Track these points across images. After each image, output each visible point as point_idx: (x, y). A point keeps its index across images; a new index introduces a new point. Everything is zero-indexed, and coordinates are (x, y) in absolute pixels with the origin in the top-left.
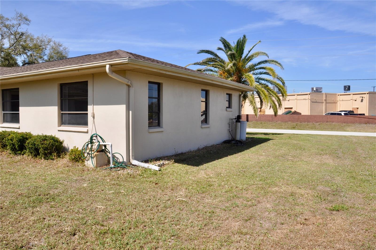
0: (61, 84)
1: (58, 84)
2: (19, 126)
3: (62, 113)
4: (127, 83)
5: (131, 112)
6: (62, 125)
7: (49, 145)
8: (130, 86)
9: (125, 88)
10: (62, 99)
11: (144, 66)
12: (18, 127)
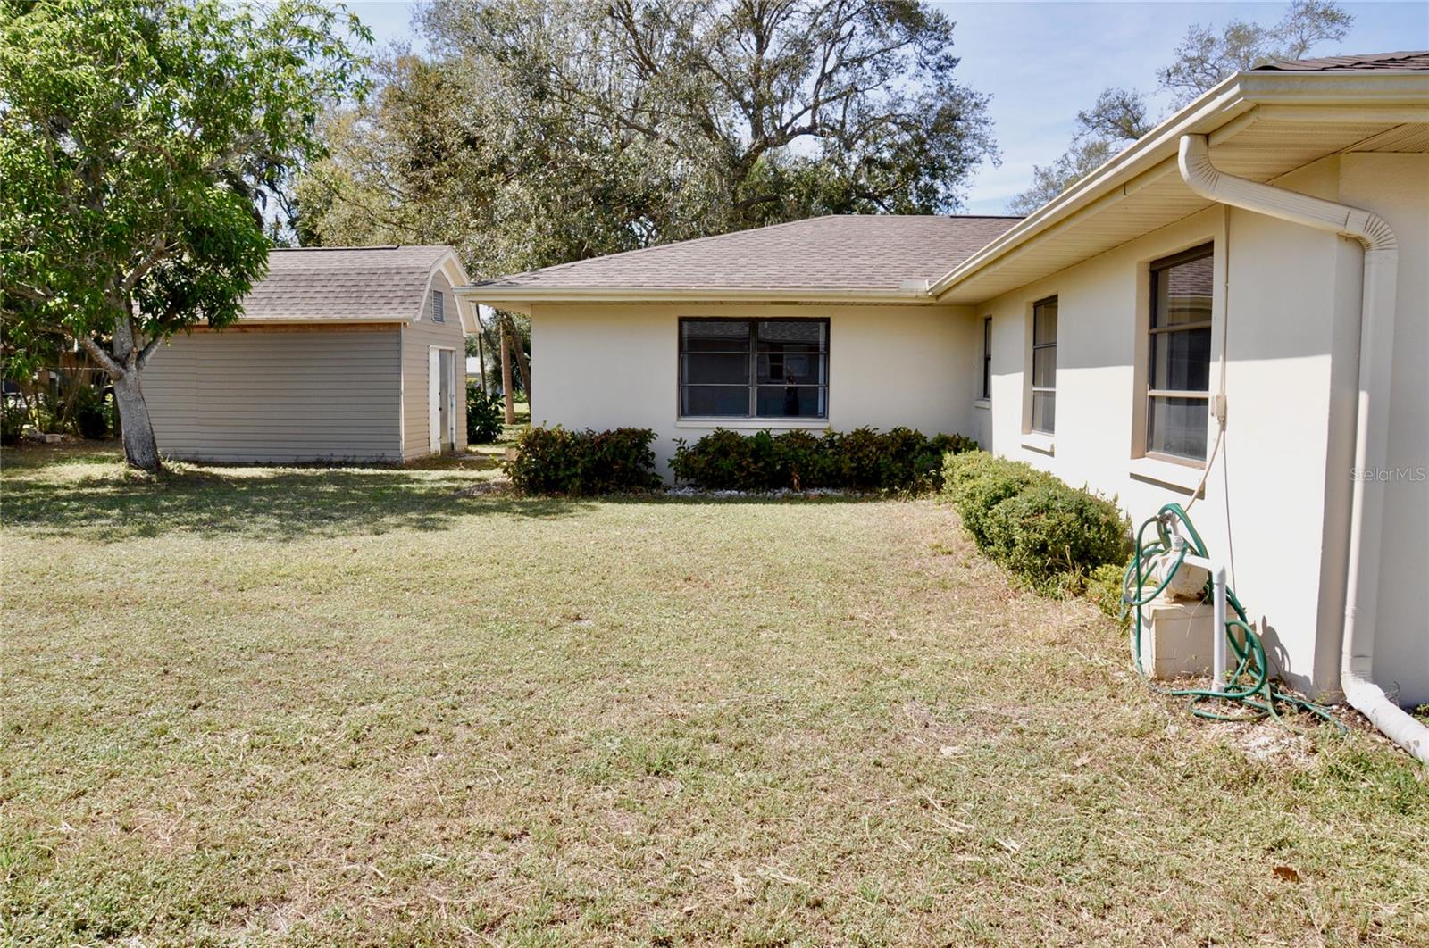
0: (1153, 263)
1: (1139, 263)
2: (1052, 447)
3: (1153, 398)
4: (1340, 229)
5: (1364, 397)
6: (1150, 452)
7: (1051, 534)
8: (1368, 245)
9: (1334, 258)
10: (1154, 331)
11: (1412, 106)
12: (1048, 450)
